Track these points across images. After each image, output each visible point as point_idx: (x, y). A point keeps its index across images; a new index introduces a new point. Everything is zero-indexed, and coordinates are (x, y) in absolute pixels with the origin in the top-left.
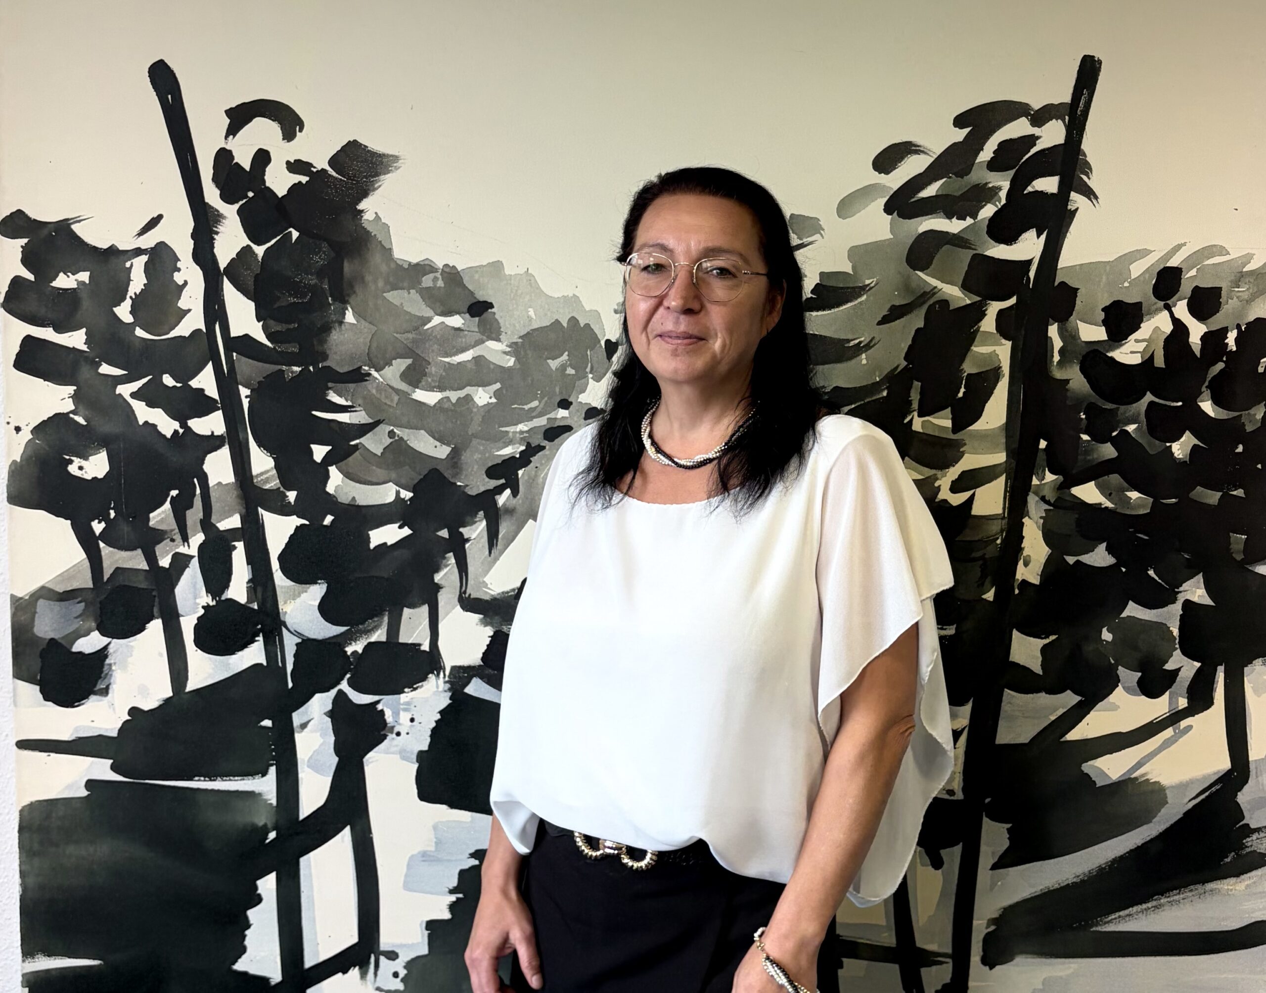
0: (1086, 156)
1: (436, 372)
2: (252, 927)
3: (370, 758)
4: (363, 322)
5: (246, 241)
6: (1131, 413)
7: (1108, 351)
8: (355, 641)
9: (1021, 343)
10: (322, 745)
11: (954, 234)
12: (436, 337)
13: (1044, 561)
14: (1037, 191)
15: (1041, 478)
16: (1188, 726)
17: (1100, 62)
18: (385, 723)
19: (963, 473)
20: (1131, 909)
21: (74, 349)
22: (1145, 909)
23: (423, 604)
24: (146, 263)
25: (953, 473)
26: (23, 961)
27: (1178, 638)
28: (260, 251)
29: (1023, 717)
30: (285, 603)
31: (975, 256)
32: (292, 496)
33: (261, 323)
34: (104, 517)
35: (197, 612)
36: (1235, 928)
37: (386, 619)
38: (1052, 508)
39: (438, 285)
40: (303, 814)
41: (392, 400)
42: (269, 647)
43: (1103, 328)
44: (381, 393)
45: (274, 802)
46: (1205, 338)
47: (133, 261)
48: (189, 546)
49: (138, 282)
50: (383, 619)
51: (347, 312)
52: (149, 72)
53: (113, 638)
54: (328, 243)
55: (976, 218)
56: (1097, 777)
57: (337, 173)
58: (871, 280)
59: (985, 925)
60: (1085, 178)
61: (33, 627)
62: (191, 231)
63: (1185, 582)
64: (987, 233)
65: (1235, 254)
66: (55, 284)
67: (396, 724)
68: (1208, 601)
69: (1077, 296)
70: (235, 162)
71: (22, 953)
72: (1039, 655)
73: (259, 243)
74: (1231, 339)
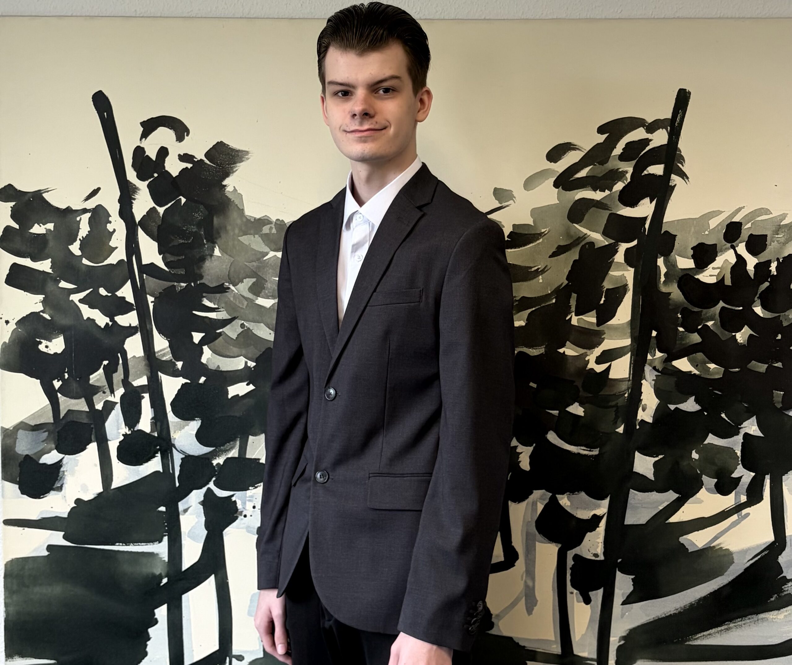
0: (681, 152)
1: (271, 287)
2: (151, 640)
3: (228, 531)
4: (225, 255)
5: (152, 204)
6: (710, 314)
7: (695, 275)
8: (219, 456)
9: (640, 269)
10: (196, 523)
11: (597, 201)
12: (271, 265)
13: (655, 408)
14: (650, 174)
15: (653, 355)
16: (747, 513)
17: (690, 93)
18: (236, 509)
19: (604, 351)
20: (711, 631)
21: (44, 272)
22: (720, 631)
23: (262, 433)
24: (89, 218)
25: (598, 351)
26: (6, 660)
27: (740, 457)
28: (161, 210)
29: (642, 507)
30: (175, 432)
31: (611, 214)
32: (179, 364)
33: (162, 256)
34: (61, 378)
35: (119, 438)
36: (777, 643)
37: (238, 443)
38: (660, 374)
39: (273, 232)
40: (185, 567)
41: (243, 305)
42: (164, 461)
43: (692, 260)
44: (236, 301)
45: (166, 559)
46: (756, 267)
47: (81, 216)
48: (114, 396)
49: (84, 230)
50: (236, 442)
51: (215, 249)
52: (92, 98)
53: (66, 454)
54: (204, 206)
55: (612, 190)
56: (689, 546)
57: (210, 162)
58: (545, 230)
59: (618, 641)
60: (680, 165)
61: (15, 447)
62: (118, 198)
63: (745, 421)
64: (618, 200)
65: (775, 214)
66: (32, 231)
67: (243, 510)
68: (759, 434)
69: (675, 240)
70: (146, 154)
71: (6, 655)
72: (652, 468)
73: (161, 206)
74: (773, 267)
